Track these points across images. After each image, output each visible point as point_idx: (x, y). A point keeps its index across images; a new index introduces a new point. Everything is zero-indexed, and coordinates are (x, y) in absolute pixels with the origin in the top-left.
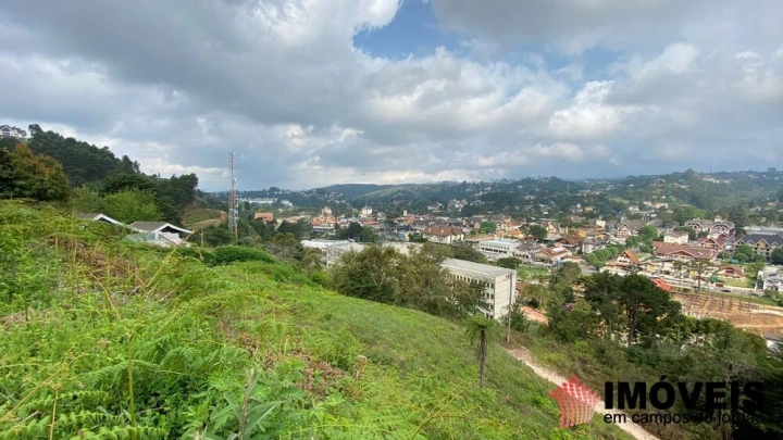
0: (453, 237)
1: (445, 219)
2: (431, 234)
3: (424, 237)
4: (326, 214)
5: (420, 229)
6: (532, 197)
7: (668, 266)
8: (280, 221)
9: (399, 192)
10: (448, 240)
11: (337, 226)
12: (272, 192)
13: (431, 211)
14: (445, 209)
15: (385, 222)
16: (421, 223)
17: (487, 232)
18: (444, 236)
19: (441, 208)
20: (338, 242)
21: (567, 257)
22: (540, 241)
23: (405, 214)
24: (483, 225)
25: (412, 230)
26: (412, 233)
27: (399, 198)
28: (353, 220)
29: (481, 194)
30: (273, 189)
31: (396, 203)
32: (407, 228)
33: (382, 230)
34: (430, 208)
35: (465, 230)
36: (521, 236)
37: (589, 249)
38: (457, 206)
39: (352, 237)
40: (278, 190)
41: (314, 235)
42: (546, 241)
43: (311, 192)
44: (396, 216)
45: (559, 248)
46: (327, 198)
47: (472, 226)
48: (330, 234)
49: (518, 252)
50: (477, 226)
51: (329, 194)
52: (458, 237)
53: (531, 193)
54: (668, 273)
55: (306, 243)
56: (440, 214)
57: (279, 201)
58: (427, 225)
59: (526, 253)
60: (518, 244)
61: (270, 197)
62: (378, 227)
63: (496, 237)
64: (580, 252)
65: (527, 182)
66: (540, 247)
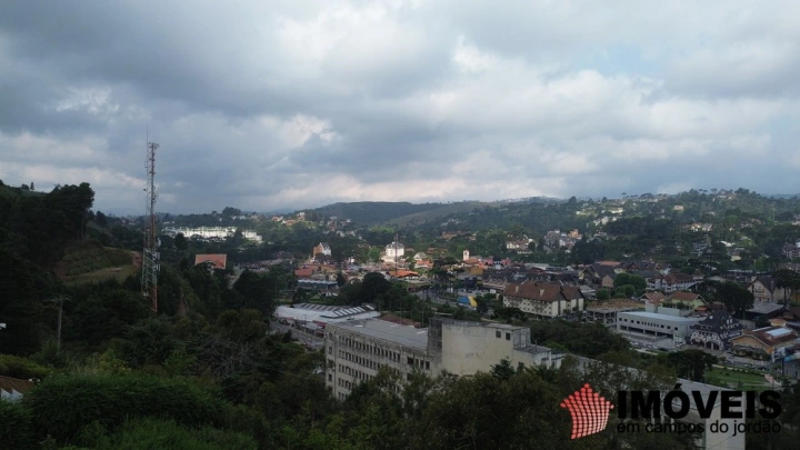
0: (563, 303)
1: (544, 267)
2: (519, 298)
3: (507, 303)
4: (321, 257)
5: (495, 287)
6: (707, 228)
8: (238, 271)
9: (451, 216)
10: (553, 310)
11: (341, 279)
12: (228, 217)
13: (514, 251)
14: (540, 247)
15: (430, 272)
16: (498, 276)
17: (629, 294)
18: (546, 301)
19: (531, 246)
20: (343, 311)
22: (739, 316)
23: (466, 257)
24: (620, 280)
25: (481, 287)
26: (483, 294)
27: (452, 228)
28: (370, 267)
29: (605, 220)
30: (229, 212)
31: (448, 236)
32: (471, 285)
33: (425, 288)
34: (510, 246)
35: (585, 290)
36: (697, 304)
38: (562, 243)
39: (368, 302)
40: (237, 212)
41: (301, 297)
42: (751, 316)
43: (294, 215)
44: (451, 262)
46: (324, 227)
47: (598, 282)
48: (328, 294)
49: (696, 336)
50: (608, 282)
51: (327, 219)
52: (573, 303)
53: (703, 221)
55: (284, 312)
56: (531, 259)
57: (238, 233)
58: (510, 280)
59: (715, 338)
60: (694, 320)
61: (224, 225)
62: (415, 281)
63: (648, 305)
65: (693, 198)
66: (741, 327)
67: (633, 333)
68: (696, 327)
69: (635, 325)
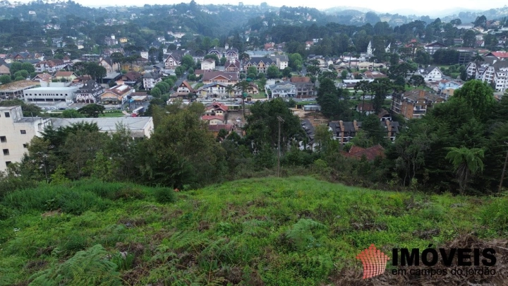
7: (215, 90)
17: (25, 77)
21: (133, 94)
22: (99, 81)
24: (13, 68)
36: (73, 77)
37: (150, 83)
42: (106, 81)
45: (122, 87)
49: (79, 97)
50: (4, 70)
54: (215, 96)
60: (74, 88)
63: (42, 82)
64: (142, 88)
66: (102, 88)
67: (38, 102)
68: (78, 92)
69: (38, 97)
